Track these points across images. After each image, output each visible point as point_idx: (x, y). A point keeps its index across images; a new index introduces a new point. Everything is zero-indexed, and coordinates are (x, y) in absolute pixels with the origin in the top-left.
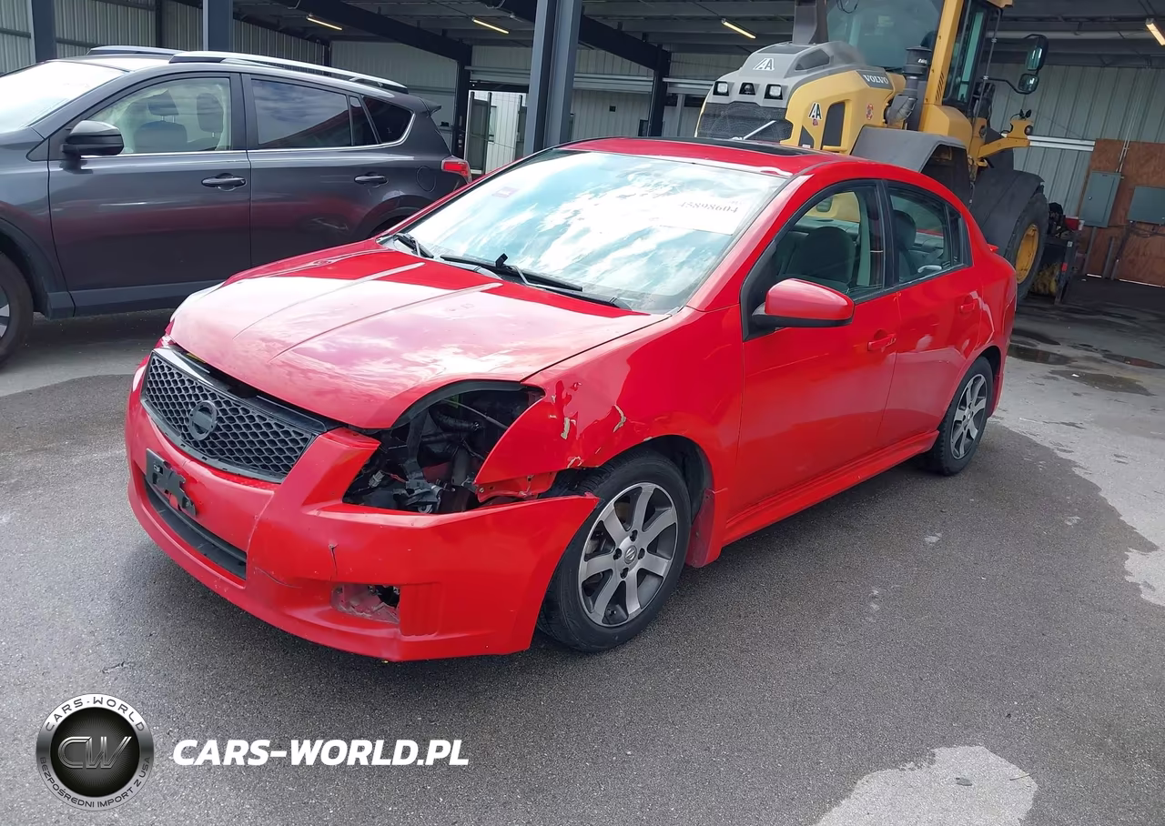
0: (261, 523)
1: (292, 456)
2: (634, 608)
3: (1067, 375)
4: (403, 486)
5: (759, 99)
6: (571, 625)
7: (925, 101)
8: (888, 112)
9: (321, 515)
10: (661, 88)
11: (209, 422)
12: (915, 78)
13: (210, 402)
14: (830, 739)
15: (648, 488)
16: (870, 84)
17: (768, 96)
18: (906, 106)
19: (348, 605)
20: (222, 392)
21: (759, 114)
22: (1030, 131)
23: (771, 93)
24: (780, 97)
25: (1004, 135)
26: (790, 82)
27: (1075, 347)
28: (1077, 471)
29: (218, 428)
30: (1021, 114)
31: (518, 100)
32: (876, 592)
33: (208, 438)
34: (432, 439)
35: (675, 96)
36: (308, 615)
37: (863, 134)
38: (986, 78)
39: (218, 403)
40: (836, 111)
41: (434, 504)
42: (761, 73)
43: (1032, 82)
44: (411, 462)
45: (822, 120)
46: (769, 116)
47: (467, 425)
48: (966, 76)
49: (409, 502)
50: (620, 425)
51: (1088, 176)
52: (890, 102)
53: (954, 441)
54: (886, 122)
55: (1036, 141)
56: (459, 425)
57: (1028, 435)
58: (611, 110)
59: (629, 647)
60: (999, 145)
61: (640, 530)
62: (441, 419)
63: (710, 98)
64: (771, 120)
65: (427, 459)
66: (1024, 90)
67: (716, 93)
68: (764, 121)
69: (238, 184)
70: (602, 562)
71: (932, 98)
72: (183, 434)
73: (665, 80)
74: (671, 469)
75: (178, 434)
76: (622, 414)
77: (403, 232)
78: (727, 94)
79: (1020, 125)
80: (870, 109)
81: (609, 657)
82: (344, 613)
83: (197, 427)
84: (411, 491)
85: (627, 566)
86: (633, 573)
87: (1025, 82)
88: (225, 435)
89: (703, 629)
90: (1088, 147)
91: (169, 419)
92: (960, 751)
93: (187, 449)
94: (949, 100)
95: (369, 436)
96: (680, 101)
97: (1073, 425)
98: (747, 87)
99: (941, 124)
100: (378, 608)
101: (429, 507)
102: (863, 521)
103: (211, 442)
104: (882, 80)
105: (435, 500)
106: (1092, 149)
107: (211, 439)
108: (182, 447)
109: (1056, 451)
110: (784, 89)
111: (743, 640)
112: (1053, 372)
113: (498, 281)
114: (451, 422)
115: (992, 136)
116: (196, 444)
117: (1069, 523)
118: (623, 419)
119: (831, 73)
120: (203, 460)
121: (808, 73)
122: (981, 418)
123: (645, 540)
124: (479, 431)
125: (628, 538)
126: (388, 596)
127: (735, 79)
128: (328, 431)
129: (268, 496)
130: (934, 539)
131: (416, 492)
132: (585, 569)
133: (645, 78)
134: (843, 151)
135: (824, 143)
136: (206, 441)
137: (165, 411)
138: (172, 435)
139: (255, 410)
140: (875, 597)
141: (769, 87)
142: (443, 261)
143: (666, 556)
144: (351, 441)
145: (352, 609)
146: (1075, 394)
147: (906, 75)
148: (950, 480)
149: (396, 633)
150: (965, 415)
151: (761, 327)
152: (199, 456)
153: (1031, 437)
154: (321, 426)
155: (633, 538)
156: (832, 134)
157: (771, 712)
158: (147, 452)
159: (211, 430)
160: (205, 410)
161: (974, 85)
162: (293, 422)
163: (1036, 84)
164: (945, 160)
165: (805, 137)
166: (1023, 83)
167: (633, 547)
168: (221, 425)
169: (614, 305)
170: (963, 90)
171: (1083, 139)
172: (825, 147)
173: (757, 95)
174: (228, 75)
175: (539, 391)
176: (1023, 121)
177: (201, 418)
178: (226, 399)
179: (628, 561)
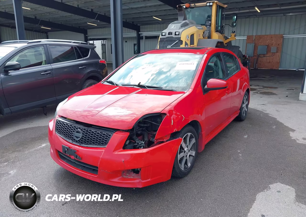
0: (102, 159)
1: (107, 140)
2: (189, 165)
3: (257, 93)
4: (136, 143)
5: (173, 35)
6: (178, 171)
7: (211, 32)
8: (204, 35)
9: (118, 153)
10: (139, 35)
11: (80, 135)
12: (209, 26)
13: (79, 130)
14: (245, 188)
15: (189, 134)
16: (199, 29)
17: (175, 35)
18: (208, 33)
19: (126, 176)
20: (82, 127)
21: (174, 39)
22: (235, 36)
23: (176, 34)
24: (179, 35)
25: (230, 37)
26: (180, 31)
27: (256, 86)
28: (270, 115)
29: (83, 136)
30: (233, 32)
31: (101, 42)
32: (239, 151)
33: (80, 139)
34: (138, 130)
35: (142, 37)
36: (116, 180)
37: (199, 41)
38: (224, 24)
39: (81, 130)
40: (192, 36)
41: (143, 146)
42: (173, 29)
43: (235, 24)
44: (135, 137)
45: (189, 39)
46: (177, 40)
47: (146, 125)
48: (219, 25)
49: (137, 147)
50: (183, 119)
51: (246, 45)
52: (204, 32)
53: (243, 112)
54: (203, 38)
55: (237, 38)
56: (144, 125)
57: (255, 109)
58: (126, 42)
59: (189, 175)
60: (229, 40)
61: (188, 145)
62: (139, 125)
63: (161, 37)
64: (177, 41)
65: (138, 135)
66: (233, 26)
67: (162, 35)
68: (175, 41)
69: (49, 73)
70: (182, 154)
71: (213, 31)
72: (72, 139)
73: (139, 33)
74: (193, 129)
75: (70, 140)
76: (184, 117)
77: (107, 80)
78: (165, 35)
79: (233, 35)
80: (199, 35)
81: (186, 178)
82: (126, 178)
83: (76, 137)
84: (138, 144)
85: (187, 154)
86: (188, 156)
87: (233, 24)
88: (85, 138)
89: (205, 167)
90: (245, 38)
91: (66, 136)
92: (275, 185)
93: (74, 143)
94: (217, 31)
95: (126, 132)
96: (144, 38)
97: (264, 104)
98: (170, 33)
99: (216, 37)
100: (134, 175)
101: (142, 147)
102: (228, 135)
103: (81, 140)
104: (201, 28)
105: (144, 145)
106: (246, 38)
107: (81, 139)
108: (72, 143)
109: (263, 111)
110: (179, 32)
111: (215, 168)
112: (254, 93)
113: (140, 89)
114: (142, 125)
115: (226, 38)
116: (77, 141)
117: (274, 128)
118: (184, 118)
119: (189, 27)
120: (80, 145)
121: (184, 28)
122: (247, 106)
123: (190, 147)
124: (149, 126)
125: (186, 147)
126: (136, 172)
127: (166, 31)
128: (115, 132)
129: (103, 151)
130: (246, 137)
131: (139, 144)
132: (179, 156)
133: (134, 33)
134: (195, 46)
135: (190, 45)
136: (80, 140)
137: (64, 134)
138: (68, 140)
139: (93, 130)
140: (239, 153)
141: (175, 32)
142: (122, 86)
143: (194, 151)
144: (122, 133)
145: (127, 176)
146: (261, 97)
147: (206, 26)
148: (243, 122)
149: (140, 181)
150: (244, 105)
151: (206, 91)
152: (78, 144)
153: (256, 109)
154: (113, 131)
155: (187, 147)
156: (192, 42)
157: (229, 184)
158: (62, 146)
159: (81, 137)
160: (78, 132)
161: (222, 27)
162: (105, 131)
163: (236, 25)
164: (219, 44)
165: (186, 44)
166: (232, 25)
167: (188, 150)
168: (84, 135)
169: (172, 91)
170: (219, 28)
171: (244, 36)
172: (191, 45)
173: (173, 34)
174: (43, 45)
175: (165, 114)
176: (233, 34)
177: (77, 135)
178: (84, 128)
179: (187, 153)
